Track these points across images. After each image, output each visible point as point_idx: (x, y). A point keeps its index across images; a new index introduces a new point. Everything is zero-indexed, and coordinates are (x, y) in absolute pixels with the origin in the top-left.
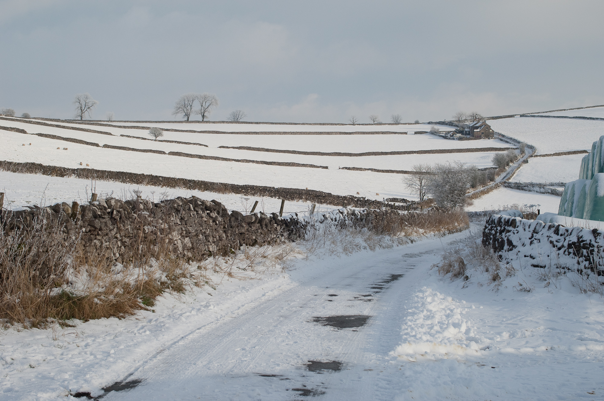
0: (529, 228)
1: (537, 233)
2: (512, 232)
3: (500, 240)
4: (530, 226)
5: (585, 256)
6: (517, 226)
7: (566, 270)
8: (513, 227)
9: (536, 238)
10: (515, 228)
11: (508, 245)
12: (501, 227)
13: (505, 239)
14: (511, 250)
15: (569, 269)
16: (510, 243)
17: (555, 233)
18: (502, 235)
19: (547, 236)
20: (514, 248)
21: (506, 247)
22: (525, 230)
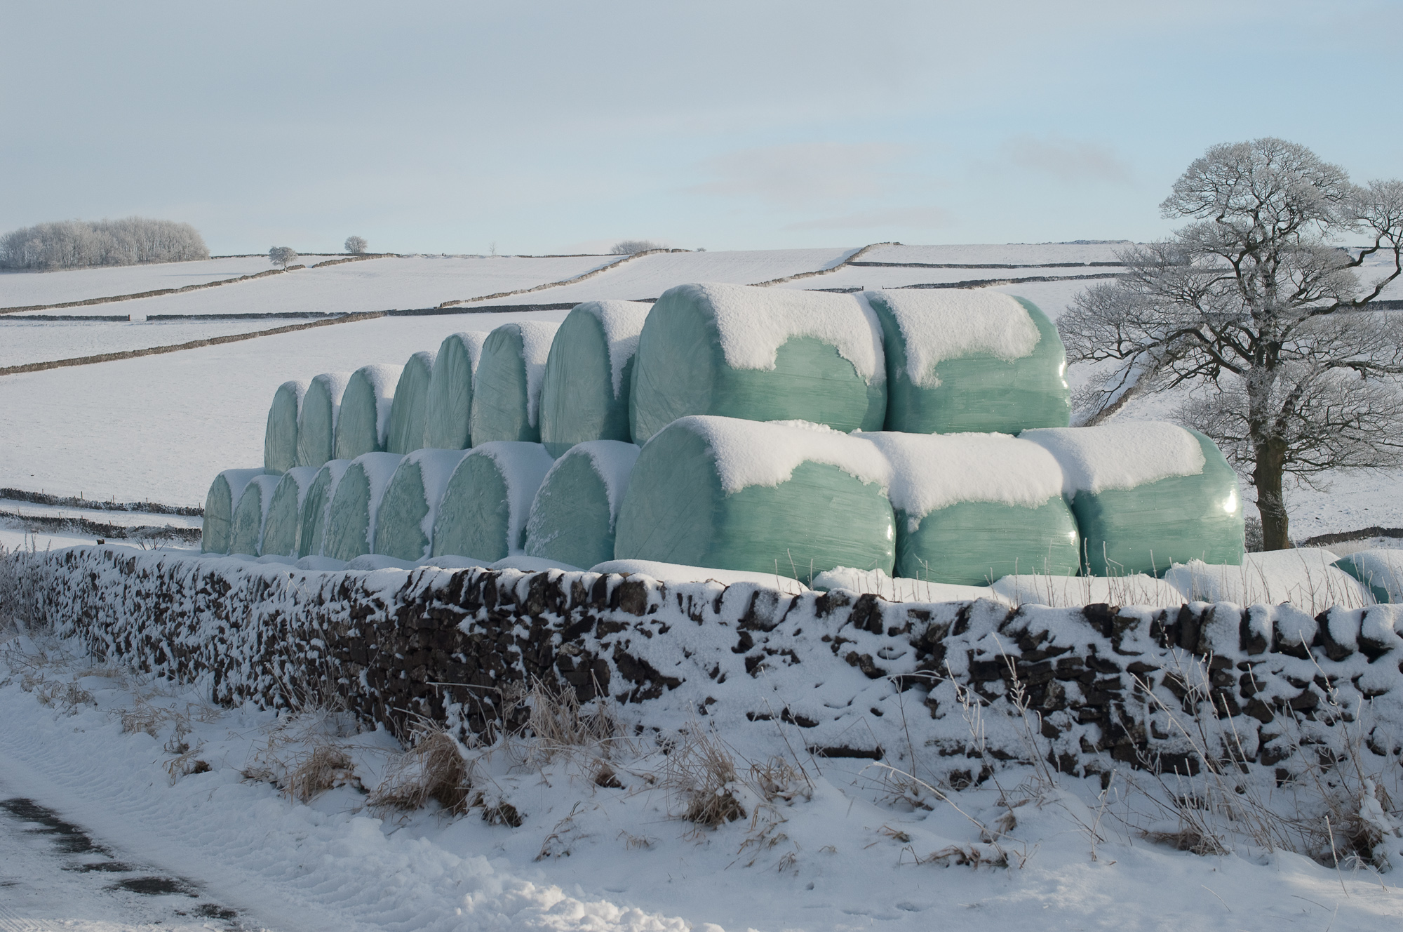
0: (717, 611)
1: (768, 627)
2: (630, 628)
3: (577, 660)
4: (718, 603)
5: (1074, 706)
6: (648, 607)
7: (989, 760)
8: (630, 611)
9: (770, 645)
10: (641, 611)
11: (627, 676)
12: (559, 611)
13: (607, 656)
14: (654, 694)
15: (1001, 755)
16: (638, 670)
17: (858, 625)
18: (581, 642)
19: (826, 639)
20: (665, 688)
21: (618, 684)
22: (698, 619)
